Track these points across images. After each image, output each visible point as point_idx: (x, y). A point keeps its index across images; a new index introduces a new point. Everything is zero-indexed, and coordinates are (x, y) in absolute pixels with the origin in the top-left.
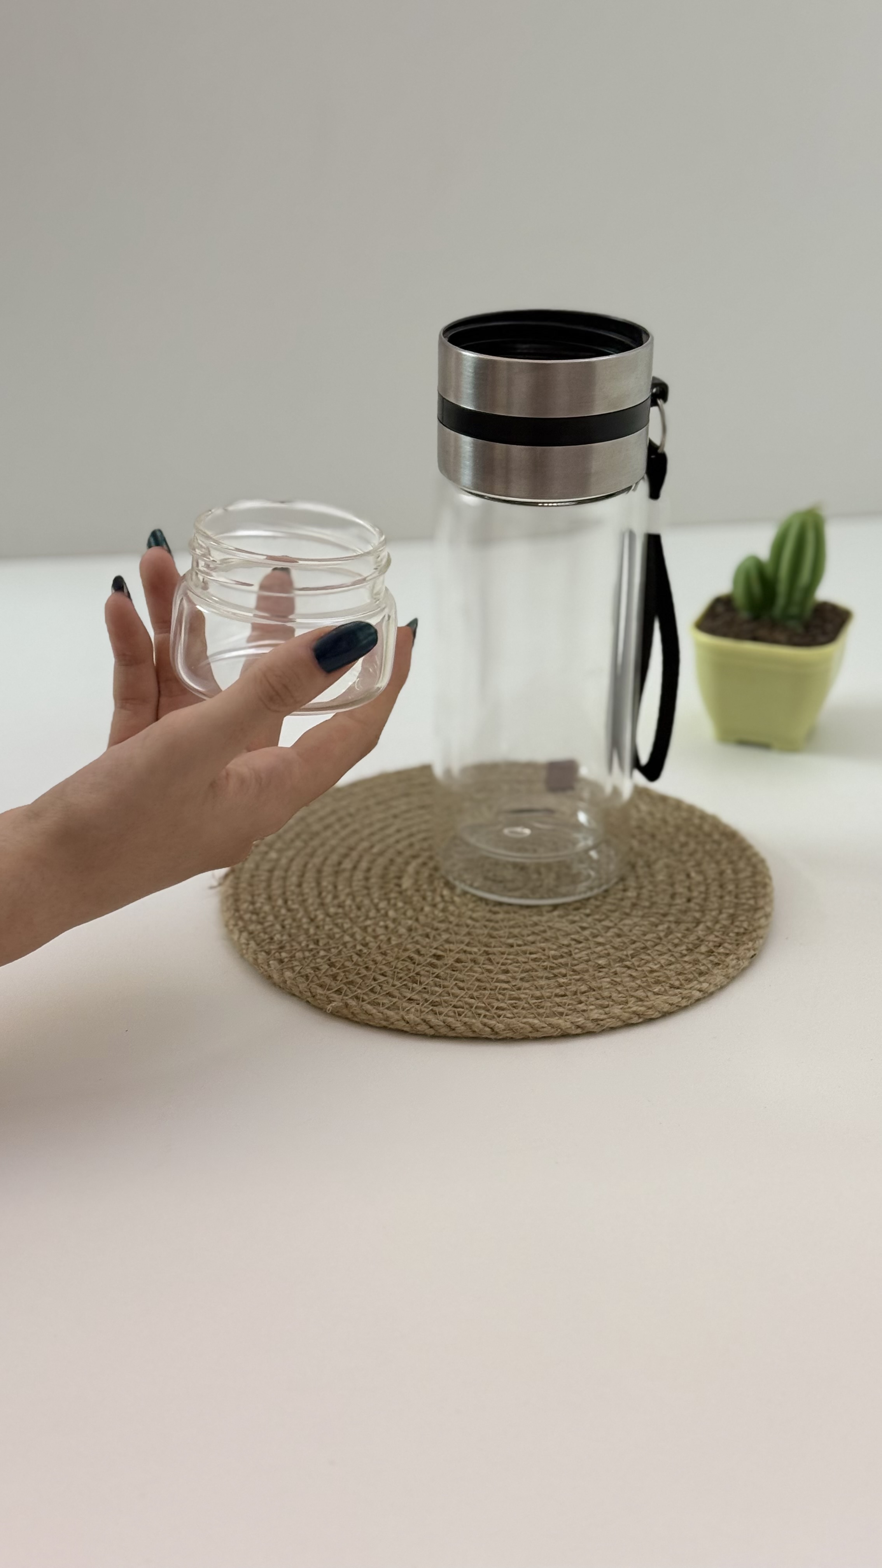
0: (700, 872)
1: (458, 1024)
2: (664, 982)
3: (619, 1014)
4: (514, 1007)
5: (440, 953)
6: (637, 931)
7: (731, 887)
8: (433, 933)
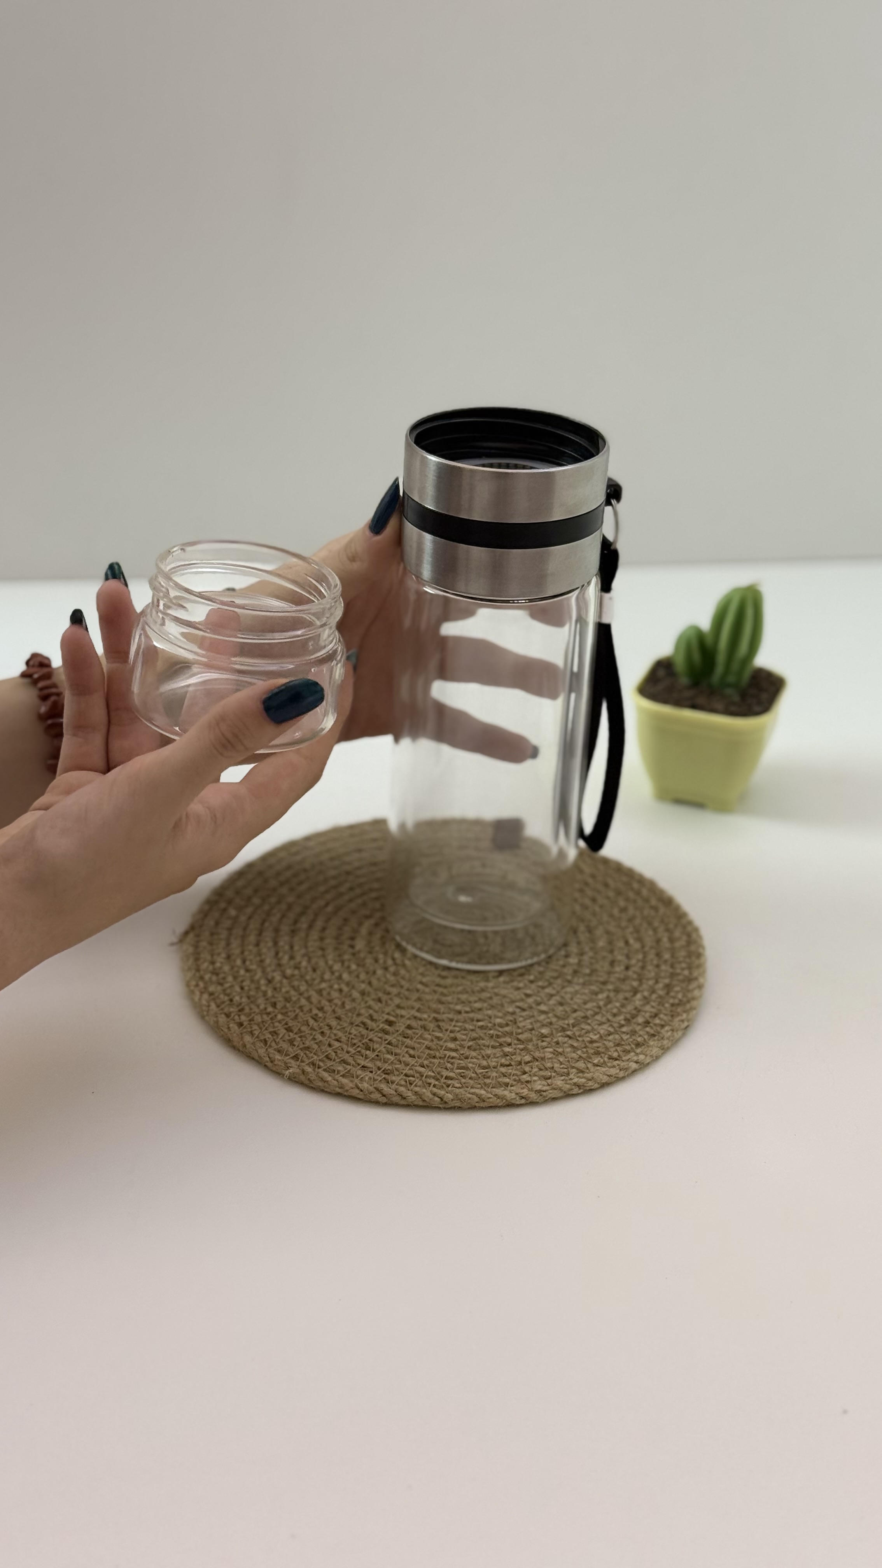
0: (639, 939)
1: (410, 1094)
2: (603, 1053)
3: (561, 1086)
4: (462, 1076)
5: (392, 1018)
6: (578, 999)
7: (667, 956)
8: (384, 998)
